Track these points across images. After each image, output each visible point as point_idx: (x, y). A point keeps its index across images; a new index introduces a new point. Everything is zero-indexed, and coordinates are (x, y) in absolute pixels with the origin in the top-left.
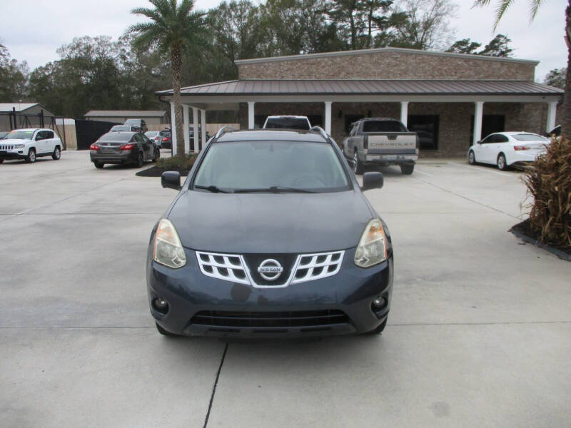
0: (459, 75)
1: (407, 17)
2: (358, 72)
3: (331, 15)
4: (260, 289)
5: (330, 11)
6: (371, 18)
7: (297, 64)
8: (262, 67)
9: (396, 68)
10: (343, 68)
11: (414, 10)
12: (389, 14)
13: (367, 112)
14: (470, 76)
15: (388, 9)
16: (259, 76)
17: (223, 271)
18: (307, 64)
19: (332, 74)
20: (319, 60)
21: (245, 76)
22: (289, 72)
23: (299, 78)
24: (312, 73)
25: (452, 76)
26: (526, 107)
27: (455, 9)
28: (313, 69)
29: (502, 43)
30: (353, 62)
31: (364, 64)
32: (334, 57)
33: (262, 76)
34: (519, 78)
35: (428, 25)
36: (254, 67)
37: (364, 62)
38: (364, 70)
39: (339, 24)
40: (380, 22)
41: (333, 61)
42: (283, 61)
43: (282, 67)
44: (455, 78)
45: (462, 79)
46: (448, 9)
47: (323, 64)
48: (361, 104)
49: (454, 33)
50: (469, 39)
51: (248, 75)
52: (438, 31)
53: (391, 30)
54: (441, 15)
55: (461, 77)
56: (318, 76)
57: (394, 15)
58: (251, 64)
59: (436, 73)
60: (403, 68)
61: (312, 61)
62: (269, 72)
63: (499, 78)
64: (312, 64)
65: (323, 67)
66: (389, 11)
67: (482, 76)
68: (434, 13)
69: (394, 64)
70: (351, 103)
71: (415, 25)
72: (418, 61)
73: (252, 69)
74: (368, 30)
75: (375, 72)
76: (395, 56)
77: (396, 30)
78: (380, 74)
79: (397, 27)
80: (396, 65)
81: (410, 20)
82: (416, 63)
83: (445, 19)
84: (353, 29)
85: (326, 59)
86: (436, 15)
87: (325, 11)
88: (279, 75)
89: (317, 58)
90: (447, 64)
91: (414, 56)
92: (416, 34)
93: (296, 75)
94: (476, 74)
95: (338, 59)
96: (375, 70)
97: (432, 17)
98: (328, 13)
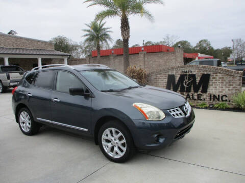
0: (25, 46)
17: (177, 115)
25: (22, 46)
29: (13, 34)
45: (27, 48)
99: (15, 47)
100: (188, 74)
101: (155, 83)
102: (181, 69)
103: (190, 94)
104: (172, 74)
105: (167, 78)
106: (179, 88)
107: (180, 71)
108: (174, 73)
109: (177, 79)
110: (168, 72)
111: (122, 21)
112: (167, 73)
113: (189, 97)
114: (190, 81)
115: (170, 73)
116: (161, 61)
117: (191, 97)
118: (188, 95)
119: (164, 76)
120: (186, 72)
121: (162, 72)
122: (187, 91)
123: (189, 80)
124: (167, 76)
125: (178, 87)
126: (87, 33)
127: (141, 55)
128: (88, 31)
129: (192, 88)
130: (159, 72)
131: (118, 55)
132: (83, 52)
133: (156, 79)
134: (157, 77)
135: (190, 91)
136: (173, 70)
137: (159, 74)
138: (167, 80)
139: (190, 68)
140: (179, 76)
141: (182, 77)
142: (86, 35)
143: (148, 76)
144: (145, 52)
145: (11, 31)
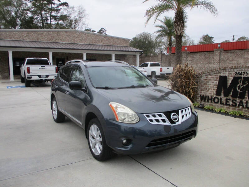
0: (103, 43)
1: (67, 17)
2: (61, 39)
3: (32, 12)
4: (173, 126)
5: (30, 10)
6: (51, 15)
7: (31, 33)
8: (12, 34)
9: (77, 38)
10: (54, 37)
11: (71, 14)
12: (59, 15)
13: (66, 57)
14: (107, 43)
15: (59, 13)
16: (11, 38)
17: (157, 121)
18: (36, 34)
19: (49, 39)
20: (42, 32)
21: (3, 37)
22: (27, 37)
23: (33, 40)
24: (39, 38)
25: (100, 43)
26: (127, 56)
27: (87, 16)
28: (40, 36)
29: (103, 31)
30: (58, 34)
31: (63, 36)
32: (50, 32)
33: (12, 38)
34: (124, 45)
35: (76, 21)
36: (8, 33)
37: (63, 35)
38: (63, 38)
39: (36, 17)
40: (55, 18)
41: (49, 33)
42: (24, 32)
43: (23, 35)
44: (101, 44)
45: (104, 45)
46: (84, 16)
47: (44, 34)
48: (63, 53)
49: (87, 26)
50: (91, 29)
51: (4, 37)
52: (81, 24)
53: (61, 22)
54: (82, 18)
55: (103, 44)
56: (42, 40)
57: (62, 16)
58: (6, 32)
59: (94, 41)
60: (81, 38)
61: (39, 33)
62: (16, 36)
63: (118, 45)
64: (39, 34)
65: (44, 36)
66: (59, 14)
67: (111, 44)
68: (78, 16)
69: (77, 37)
70: (59, 53)
71: (71, 21)
72: (86, 36)
73: (7, 34)
74: (50, 21)
75: (68, 40)
76: (77, 33)
77: (63, 22)
78: (71, 41)
79: (64, 21)
80: (78, 37)
81: (69, 18)
82: (86, 37)
83: (84, 20)
84: (42, 20)
85: (45, 32)
86: (80, 18)
87: (28, 10)
88: (22, 38)
89: (41, 31)
90: (98, 38)
91: (85, 34)
92: (72, 24)
93: (31, 39)
94: (109, 43)
95: (51, 33)
96: (69, 39)
97: (78, 18)
98: (30, 11)
99: (94, 44)
100: (243, 76)
101: (204, 84)
102: (235, 70)
103: (244, 101)
104: (224, 75)
105: (218, 79)
106: (231, 93)
107: (234, 72)
108: (227, 74)
109: (230, 81)
110: (220, 73)
111: (176, 15)
112: (219, 75)
113: (243, 105)
114: (245, 85)
115: (222, 75)
116: (240, 60)
117: (244, 104)
118: (241, 102)
119: (215, 77)
120: (241, 74)
121: (213, 73)
122: (240, 98)
123: (244, 83)
124: (219, 77)
125: (230, 91)
126: (160, 29)
127: (217, 53)
128: (161, 27)
129: (247, 94)
130: (210, 73)
131: (190, 53)
132: (165, 49)
133: (206, 80)
134: (207, 77)
135: (243, 98)
136: (226, 71)
137: (210, 75)
138: (218, 82)
139: (246, 69)
140: (232, 78)
141: (236, 80)
142: (159, 31)
143: (199, 76)
144: (222, 49)
145: (102, 28)
